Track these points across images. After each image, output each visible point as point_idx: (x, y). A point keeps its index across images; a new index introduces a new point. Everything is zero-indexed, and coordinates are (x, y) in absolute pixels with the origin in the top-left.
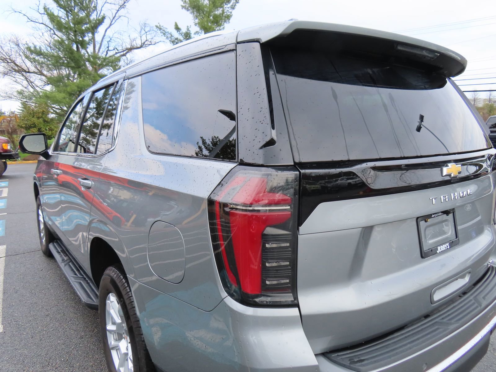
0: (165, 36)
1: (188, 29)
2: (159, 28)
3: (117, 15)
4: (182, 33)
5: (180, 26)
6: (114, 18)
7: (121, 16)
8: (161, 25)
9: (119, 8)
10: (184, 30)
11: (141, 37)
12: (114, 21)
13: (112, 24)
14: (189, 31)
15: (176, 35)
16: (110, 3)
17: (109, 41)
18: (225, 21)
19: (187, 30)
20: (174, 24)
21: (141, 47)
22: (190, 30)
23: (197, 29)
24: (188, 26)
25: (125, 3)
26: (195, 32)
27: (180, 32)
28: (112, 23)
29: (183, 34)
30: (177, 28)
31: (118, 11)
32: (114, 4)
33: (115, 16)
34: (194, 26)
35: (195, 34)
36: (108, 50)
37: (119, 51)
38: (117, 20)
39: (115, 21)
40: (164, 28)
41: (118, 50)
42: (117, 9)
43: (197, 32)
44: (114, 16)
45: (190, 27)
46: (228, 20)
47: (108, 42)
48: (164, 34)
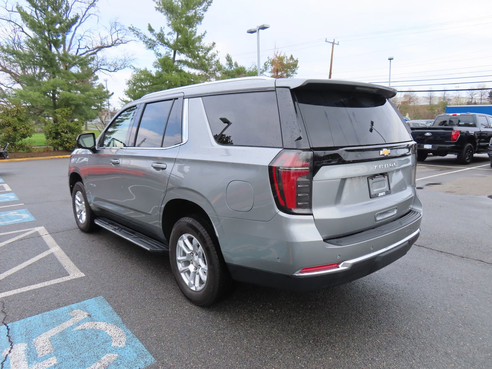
0: (138, 37)
1: (162, 30)
2: (132, 29)
3: (87, 13)
4: (156, 34)
5: (153, 27)
6: (83, 16)
7: (90, 14)
8: (134, 27)
9: (89, 7)
10: (157, 31)
11: (111, 36)
12: (84, 19)
13: (82, 22)
14: (162, 32)
15: (150, 35)
16: (80, 2)
17: (80, 39)
18: (197, 23)
19: (160, 32)
20: (147, 25)
21: (112, 45)
22: (163, 31)
23: (170, 30)
24: (161, 28)
25: (94, 1)
26: (168, 33)
27: (153, 33)
28: (82, 21)
29: (156, 35)
30: (151, 30)
31: (88, 9)
32: (84, 3)
33: (85, 14)
34: (167, 27)
35: (168, 34)
36: (79, 48)
38: (86, 18)
39: (85, 19)
40: (137, 29)
41: (89, 49)
42: (87, 8)
43: (169, 33)
44: (84, 14)
45: (164, 29)
46: (200, 22)
47: (79, 40)
48: (138, 35)
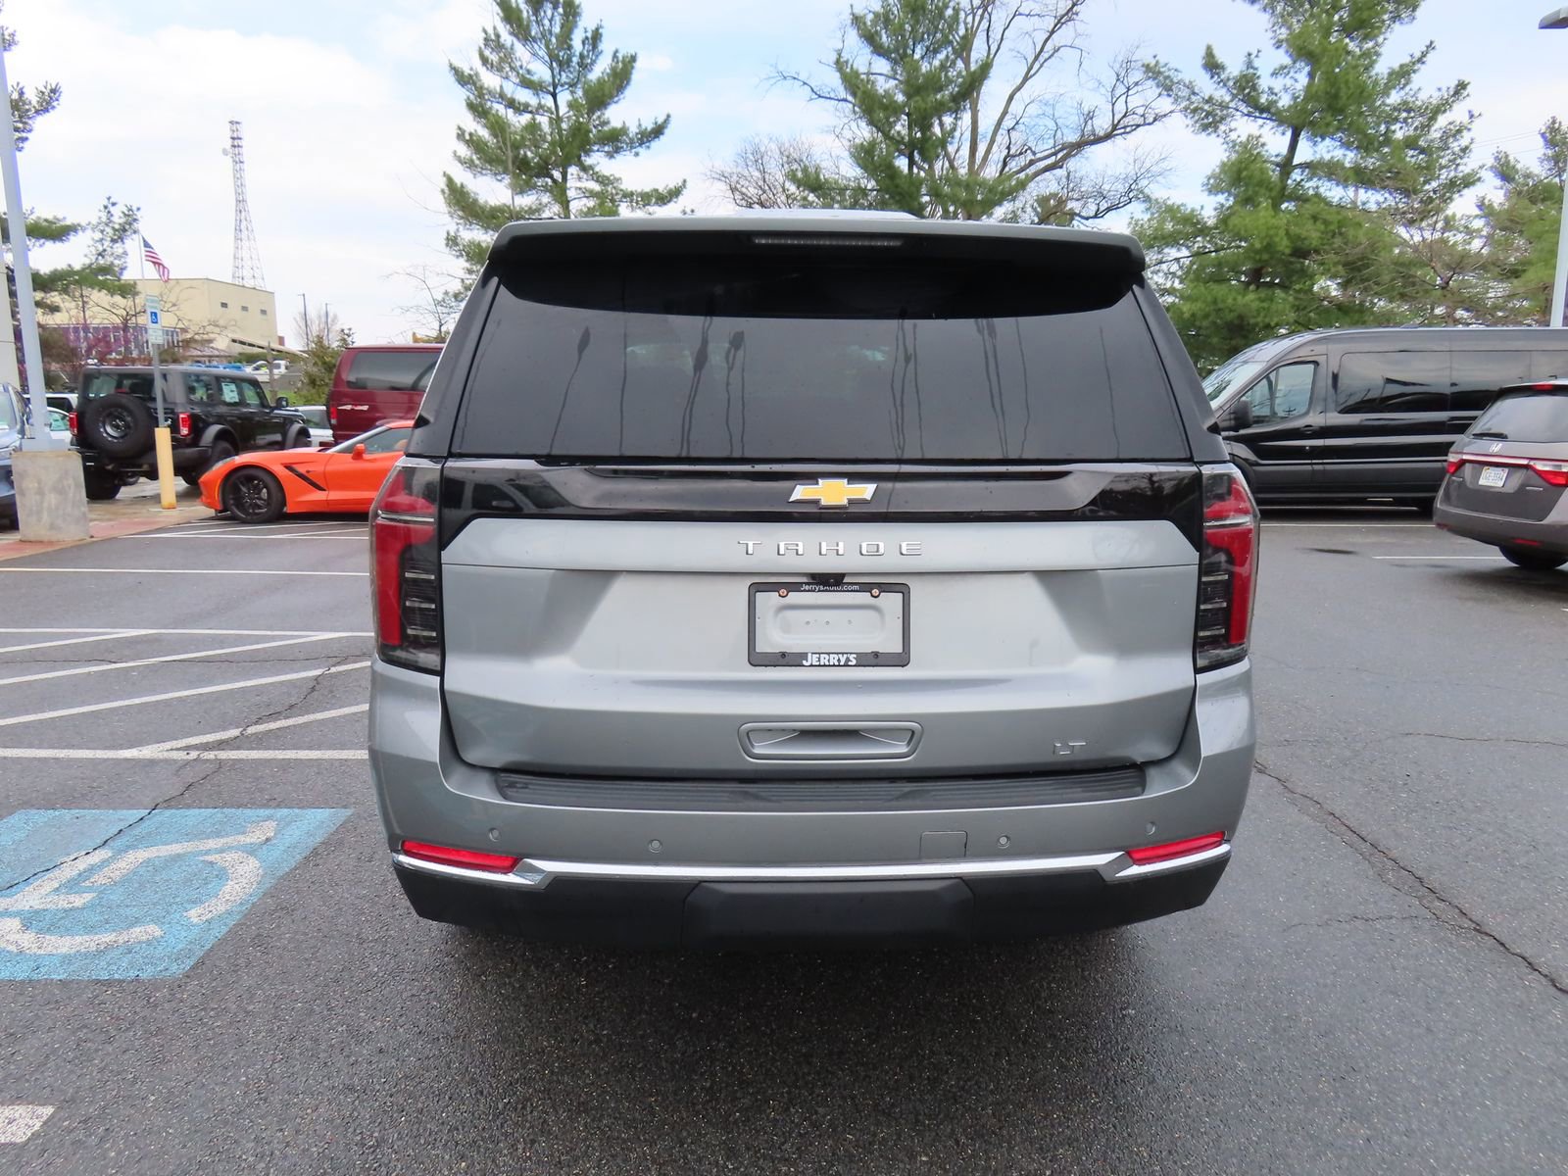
0: (1169, 96)
1: (1250, 65)
2: (1153, 72)
3: (1049, 46)
4: (1228, 79)
5: (1220, 57)
6: (1036, 58)
7: (1059, 49)
8: (1162, 62)
9: (1056, 26)
10: (1234, 68)
11: (1113, 105)
12: (1036, 66)
13: (1031, 77)
14: (1251, 71)
15: (1207, 86)
16: (1027, 16)
17: (1013, 128)
18: (1396, 18)
19: (1245, 68)
20: (1203, 52)
21: (1108, 136)
22: (1256, 63)
23: (1282, 57)
24: (1250, 55)
25: (1074, 5)
26: (1277, 66)
27: (1219, 77)
28: (1032, 72)
29: (1231, 83)
30: (1212, 66)
31: (1052, 32)
32: (1038, 15)
33: (1041, 50)
34: (1273, 49)
35: (1274, 74)
36: (1008, 155)
37: (1038, 156)
38: (1045, 61)
39: (1041, 66)
40: (1169, 70)
41: (1034, 153)
42: (1050, 30)
43: (1283, 68)
44: (1038, 50)
45: (1257, 56)
46: (1409, 12)
47: (1009, 131)
48: (1168, 89)
